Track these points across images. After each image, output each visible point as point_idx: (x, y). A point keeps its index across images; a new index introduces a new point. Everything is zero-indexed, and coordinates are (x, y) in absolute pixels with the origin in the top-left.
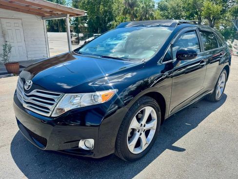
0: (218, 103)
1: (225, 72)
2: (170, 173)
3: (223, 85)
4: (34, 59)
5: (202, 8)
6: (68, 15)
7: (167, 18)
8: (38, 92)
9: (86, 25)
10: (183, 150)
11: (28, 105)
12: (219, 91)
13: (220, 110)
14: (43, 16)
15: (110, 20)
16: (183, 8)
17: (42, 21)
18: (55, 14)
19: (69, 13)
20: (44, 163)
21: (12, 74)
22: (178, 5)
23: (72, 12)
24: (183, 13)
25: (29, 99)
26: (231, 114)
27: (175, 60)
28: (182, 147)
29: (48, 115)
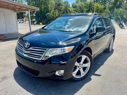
0: (110, 53)
1: (113, 38)
2: (98, 86)
3: (112, 44)
4: (10, 33)
5: (94, 7)
6: (29, 10)
7: (77, 11)
8: (33, 48)
9: (34, 15)
10: (100, 75)
11: (27, 55)
12: (111, 47)
13: (112, 56)
14: (15, 11)
15: (47, 12)
16: (85, 7)
17: (14, 13)
18: (22, 9)
19: (30, 9)
20: (34, 85)
21: (1, 41)
22: (82, 5)
23: (32, 8)
24: (85, 9)
25: (28, 52)
26: (118, 58)
27: (95, 32)
28: (100, 74)
29: (40, 59)
